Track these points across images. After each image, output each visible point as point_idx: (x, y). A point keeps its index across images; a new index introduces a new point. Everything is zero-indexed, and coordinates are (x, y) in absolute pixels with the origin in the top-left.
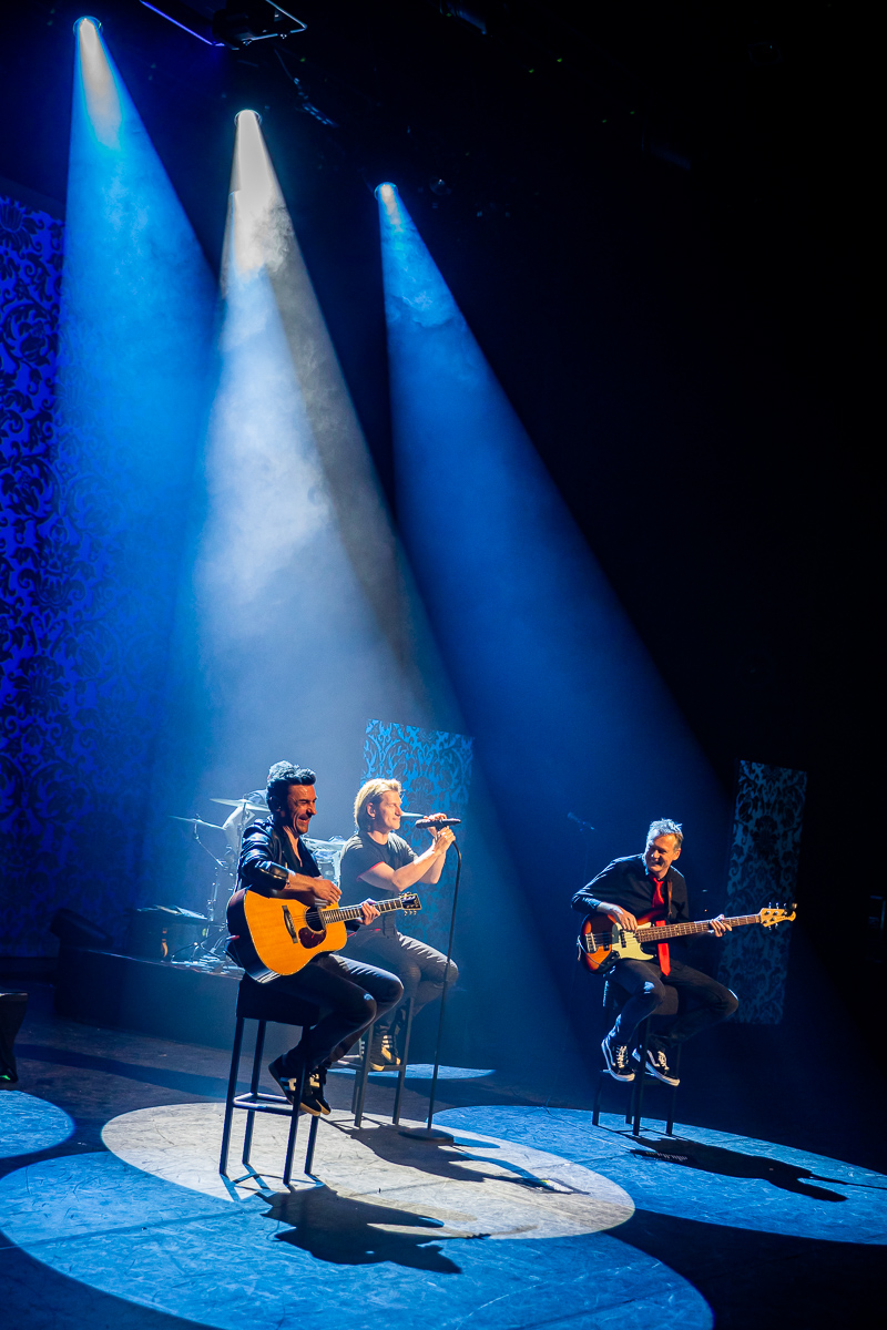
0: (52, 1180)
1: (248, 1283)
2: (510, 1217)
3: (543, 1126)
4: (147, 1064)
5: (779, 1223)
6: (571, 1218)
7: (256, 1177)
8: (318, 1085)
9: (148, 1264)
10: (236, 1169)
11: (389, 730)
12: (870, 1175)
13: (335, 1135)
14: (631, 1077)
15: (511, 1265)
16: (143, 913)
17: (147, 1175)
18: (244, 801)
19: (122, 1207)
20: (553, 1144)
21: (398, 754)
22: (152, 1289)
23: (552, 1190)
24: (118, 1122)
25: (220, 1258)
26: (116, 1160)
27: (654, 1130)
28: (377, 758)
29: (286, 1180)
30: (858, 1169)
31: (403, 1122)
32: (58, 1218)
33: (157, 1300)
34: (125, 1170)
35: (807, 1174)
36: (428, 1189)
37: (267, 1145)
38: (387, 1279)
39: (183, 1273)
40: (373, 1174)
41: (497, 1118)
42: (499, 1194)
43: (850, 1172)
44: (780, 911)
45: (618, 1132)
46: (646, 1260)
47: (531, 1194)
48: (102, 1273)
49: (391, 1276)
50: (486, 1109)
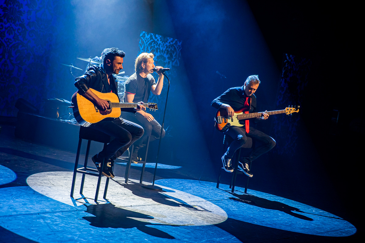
0: (5, 195)
1: (76, 235)
2: (180, 218)
3: (197, 187)
4: (48, 157)
5: (283, 226)
6: (203, 220)
7: (85, 198)
8: (110, 166)
9: (38, 227)
10: (77, 195)
11: (149, 36)
12: (321, 211)
13: (117, 186)
14: (232, 171)
15: (178, 235)
16: (50, 100)
17: (42, 196)
18: (90, 59)
19: (31, 206)
20: (200, 194)
21: (153, 45)
22: (38, 235)
23: (196, 209)
24: (34, 176)
25: (67, 226)
26: (31, 189)
27: (240, 191)
28: (144, 46)
29: (96, 200)
30: (317, 209)
31: (144, 183)
32: (6, 208)
33: (40, 239)
34: (34, 193)
35: (297, 210)
36: (150, 206)
37: (91, 188)
38: (129, 237)
39: (51, 230)
40: (129, 200)
41: (180, 183)
42: (177, 210)
43: (314, 210)
44: (293, 109)
45: (226, 191)
46: (230, 236)
47: (189, 210)
48: (20, 229)
49: (131, 236)
50: (176, 180)
